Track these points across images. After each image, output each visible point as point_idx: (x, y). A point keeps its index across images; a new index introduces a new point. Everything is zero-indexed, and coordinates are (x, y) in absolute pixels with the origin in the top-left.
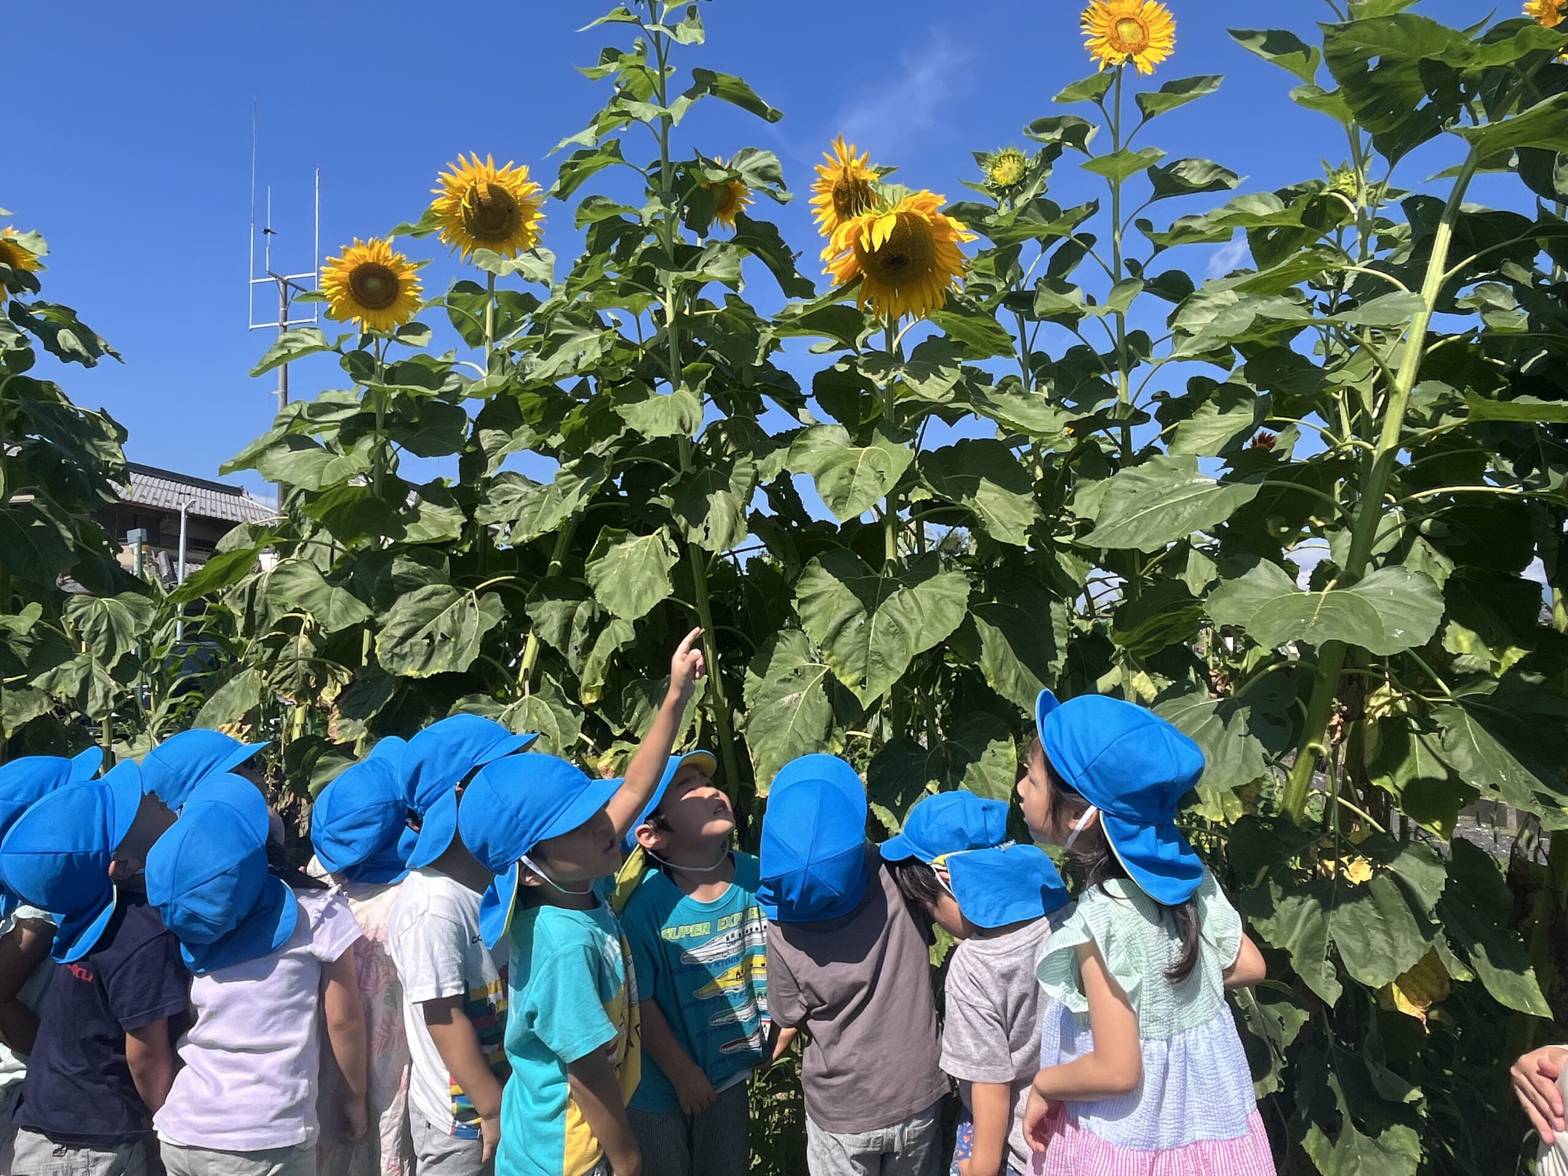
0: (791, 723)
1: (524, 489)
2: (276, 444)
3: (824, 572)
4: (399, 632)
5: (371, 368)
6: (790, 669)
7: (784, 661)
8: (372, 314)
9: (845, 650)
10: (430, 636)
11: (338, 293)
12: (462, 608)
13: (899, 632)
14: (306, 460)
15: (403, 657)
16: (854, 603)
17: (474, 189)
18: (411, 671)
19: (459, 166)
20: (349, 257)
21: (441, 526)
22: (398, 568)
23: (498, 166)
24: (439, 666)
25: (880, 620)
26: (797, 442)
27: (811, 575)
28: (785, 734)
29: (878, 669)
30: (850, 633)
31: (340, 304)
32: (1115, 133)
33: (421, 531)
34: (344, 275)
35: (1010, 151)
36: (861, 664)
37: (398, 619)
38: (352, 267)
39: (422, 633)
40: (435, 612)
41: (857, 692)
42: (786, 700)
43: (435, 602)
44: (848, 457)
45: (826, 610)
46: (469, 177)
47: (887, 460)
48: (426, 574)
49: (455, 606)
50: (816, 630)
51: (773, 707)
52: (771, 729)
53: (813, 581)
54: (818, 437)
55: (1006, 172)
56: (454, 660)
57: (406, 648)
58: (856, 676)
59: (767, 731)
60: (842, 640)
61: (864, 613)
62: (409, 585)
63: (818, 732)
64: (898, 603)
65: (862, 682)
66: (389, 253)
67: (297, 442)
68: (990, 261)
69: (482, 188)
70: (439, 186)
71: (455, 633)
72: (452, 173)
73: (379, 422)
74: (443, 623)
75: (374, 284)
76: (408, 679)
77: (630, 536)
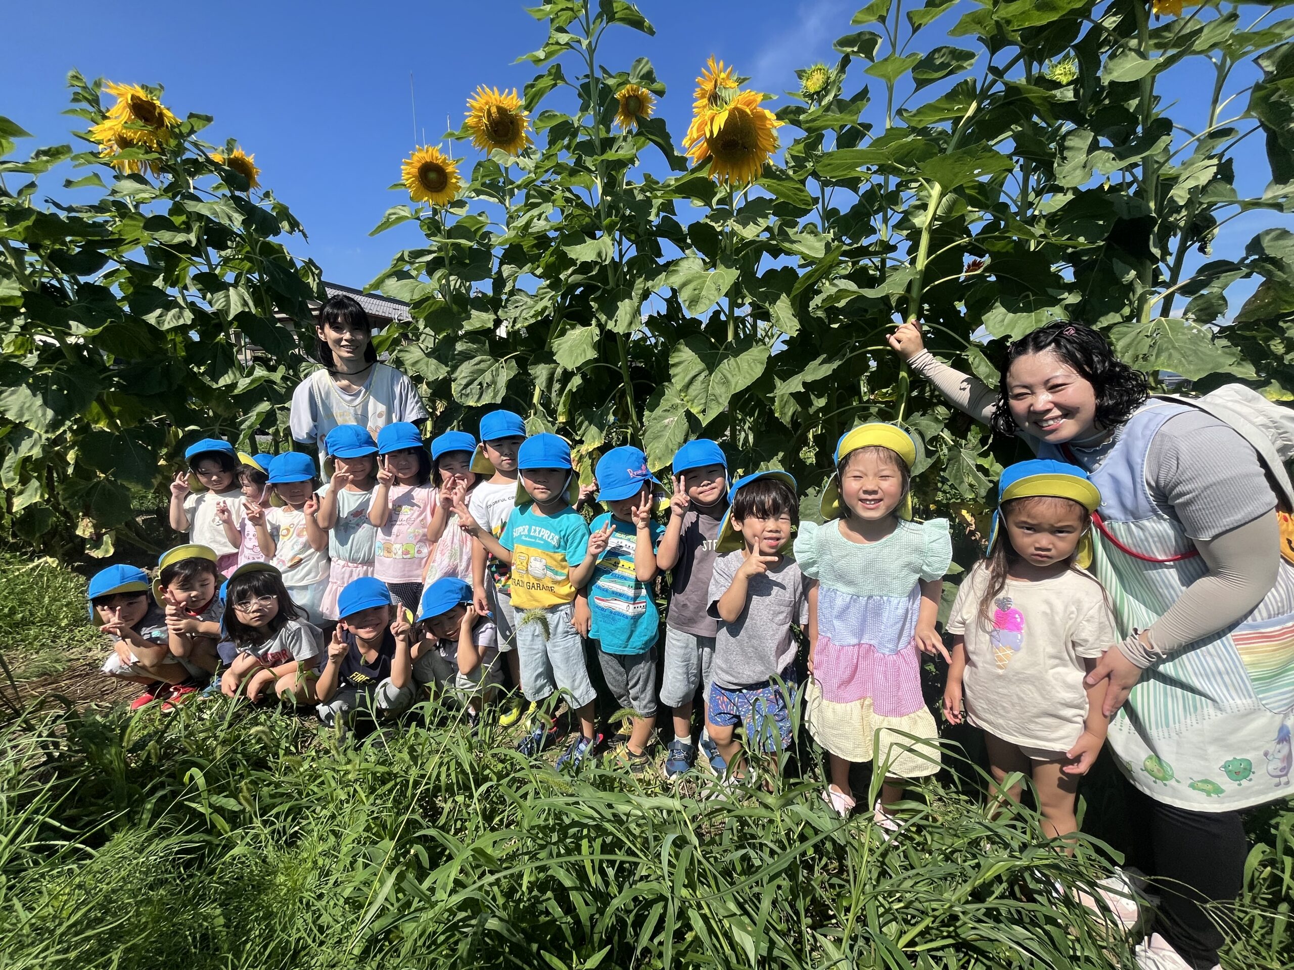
0: (667, 434)
1: (526, 299)
2: (389, 276)
3: (687, 349)
4: (464, 382)
5: (439, 231)
6: (670, 404)
7: (667, 400)
8: (434, 195)
9: (694, 393)
10: (480, 384)
11: (413, 182)
12: (497, 370)
13: (726, 382)
14: (406, 285)
15: (467, 395)
16: (702, 366)
17: (489, 111)
18: (472, 403)
19: (478, 94)
20: (415, 158)
21: (484, 321)
22: (460, 347)
23: (501, 93)
24: (486, 400)
25: (716, 376)
26: (671, 268)
27: (679, 350)
28: (664, 440)
29: (713, 405)
30: (697, 384)
31: (416, 192)
32: (894, 46)
33: (471, 324)
34: (415, 171)
35: (819, 66)
36: (703, 401)
37: (463, 375)
38: (419, 165)
39: (476, 382)
40: (483, 371)
41: (700, 417)
42: (666, 421)
43: (482, 366)
44: (701, 277)
45: (686, 371)
46: (483, 101)
47: (724, 278)
48: (477, 350)
49: (493, 368)
50: (678, 382)
51: (659, 425)
52: (656, 437)
53: (681, 354)
54: (684, 264)
55: (814, 83)
56: (494, 397)
57: (468, 390)
58: (701, 408)
59: (655, 438)
60: (692, 388)
61: (707, 372)
62: (467, 356)
63: (680, 438)
64: (728, 366)
65: (704, 411)
66: (438, 155)
67: (401, 275)
68: (801, 147)
69: (494, 110)
70: (469, 110)
71: (494, 382)
72: (475, 99)
73: (447, 262)
74: (487, 377)
75: (432, 176)
76: (470, 407)
77: (578, 326)
